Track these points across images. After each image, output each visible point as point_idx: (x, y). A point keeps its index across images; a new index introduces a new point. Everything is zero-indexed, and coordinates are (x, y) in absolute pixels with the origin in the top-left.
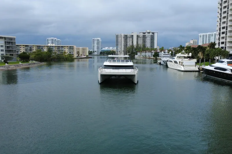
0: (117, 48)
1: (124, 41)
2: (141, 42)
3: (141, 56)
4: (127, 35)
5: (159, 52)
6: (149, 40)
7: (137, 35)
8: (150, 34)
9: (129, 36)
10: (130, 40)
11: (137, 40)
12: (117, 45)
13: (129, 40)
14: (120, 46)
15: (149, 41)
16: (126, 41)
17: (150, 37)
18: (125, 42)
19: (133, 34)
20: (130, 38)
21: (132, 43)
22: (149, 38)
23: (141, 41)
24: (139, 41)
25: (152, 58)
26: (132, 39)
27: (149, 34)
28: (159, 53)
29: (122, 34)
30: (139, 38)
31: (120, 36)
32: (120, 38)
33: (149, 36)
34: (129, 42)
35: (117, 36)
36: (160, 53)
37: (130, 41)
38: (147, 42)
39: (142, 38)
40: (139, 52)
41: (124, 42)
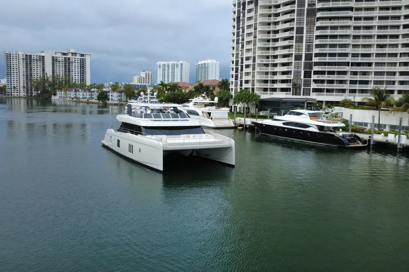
0: (9, 81)
1: (25, 66)
2: (60, 71)
3: (68, 99)
4: (30, 56)
5: (109, 92)
6: (77, 67)
7: (53, 57)
8: (76, 56)
9: (35, 57)
10: (39, 65)
11: (53, 67)
12: (9, 74)
13: (35, 65)
14: (15, 76)
15: (77, 69)
16: (29, 66)
17: (79, 62)
18: (27, 69)
19: (43, 54)
20: (39, 61)
21: (41, 73)
22: (76, 63)
23: (61, 68)
24: (58, 68)
25: (93, 103)
26: (41, 65)
27: (74, 57)
28: (108, 94)
29: (20, 53)
30: (58, 62)
31: (15, 56)
32: (15, 60)
33: (77, 60)
34: (35, 69)
35: (8, 57)
36: (110, 94)
37: (39, 67)
38: (74, 71)
39: (63, 63)
40: (60, 89)
41: (25, 70)
